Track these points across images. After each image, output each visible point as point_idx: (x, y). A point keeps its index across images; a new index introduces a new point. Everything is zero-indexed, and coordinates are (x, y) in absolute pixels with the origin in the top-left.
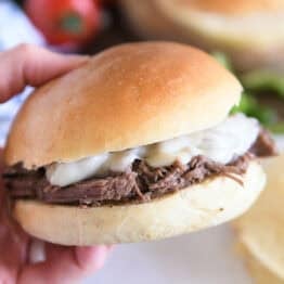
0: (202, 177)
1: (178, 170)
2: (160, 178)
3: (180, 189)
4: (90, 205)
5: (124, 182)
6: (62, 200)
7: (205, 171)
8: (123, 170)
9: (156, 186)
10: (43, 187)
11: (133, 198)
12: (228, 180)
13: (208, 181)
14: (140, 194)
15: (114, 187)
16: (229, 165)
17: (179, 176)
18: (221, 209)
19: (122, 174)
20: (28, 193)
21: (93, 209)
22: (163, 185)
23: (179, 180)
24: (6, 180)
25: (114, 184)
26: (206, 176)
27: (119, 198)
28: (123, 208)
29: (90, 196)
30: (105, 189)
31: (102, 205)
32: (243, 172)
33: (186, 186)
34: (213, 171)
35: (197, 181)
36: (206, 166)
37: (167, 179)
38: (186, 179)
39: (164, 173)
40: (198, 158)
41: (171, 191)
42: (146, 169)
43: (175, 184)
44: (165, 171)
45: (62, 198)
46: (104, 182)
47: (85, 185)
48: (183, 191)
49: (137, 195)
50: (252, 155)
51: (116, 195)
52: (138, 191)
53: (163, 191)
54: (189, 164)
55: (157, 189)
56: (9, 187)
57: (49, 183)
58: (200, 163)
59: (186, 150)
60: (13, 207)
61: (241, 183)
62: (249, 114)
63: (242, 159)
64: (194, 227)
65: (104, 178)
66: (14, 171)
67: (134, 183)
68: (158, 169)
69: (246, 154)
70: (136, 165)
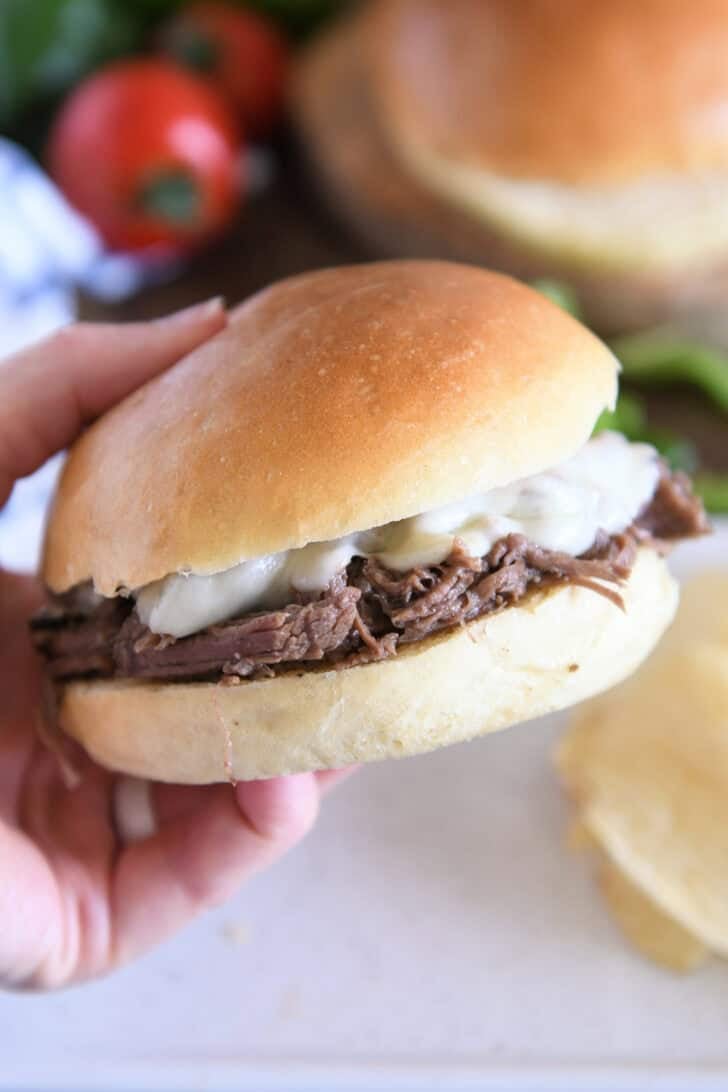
0: (520, 591)
1: (460, 572)
2: (417, 596)
3: (468, 621)
4: (248, 678)
5: (331, 613)
6: (180, 671)
7: (527, 574)
8: (326, 585)
9: (409, 614)
10: (131, 642)
11: (354, 651)
12: (585, 593)
13: (535, 598)
14: (371, 640)
15: (307, 628)
16: (586, 556)
17: (462, 586)
18: (574, 668)
19: (323, 596)
20: (96, 662)
21: (255, 684)
22: (425, 611)
23: (463, 598)
24: (40, 637)
25: (306, 619)
26: (531, 587)
27: (320, 654)
28: (331, 675)
29: (247, 655)
30: (283, 634)
31: (278, 674)
32: (620, 573)
33: (483, 613)
34: (546, 575)
35: (509, 599)
36: (529, 561)
37: (436, 597)
38: (481, 596)
39: (426, 583)
40: (509, 542)
41: (446, 628)
42: (379, 577)
43: (456, 608)
44: (427, 576)
45: (179, 664)
46: (281, 617)
47: (234, 629)
48: (475, 627)
49: (362, 642)
50: (644, 534)
51: (312, 648)
52: (365, 630)
53: (427, 626)
54: (487, 558)
55: (411, 623)
56: (48, 652)
57: (146, 630)
58: (513, 555)
59: (476, 523)
60: (60, 701)
61: (617, 599)
62: (634, 437)
63: (618, 541)
64: (508, 713)
65: (281, 608)
66: (57, 612)
67: (354, 614)
68: (411, 572)
69: (629, 531)
70: (356, 570)
